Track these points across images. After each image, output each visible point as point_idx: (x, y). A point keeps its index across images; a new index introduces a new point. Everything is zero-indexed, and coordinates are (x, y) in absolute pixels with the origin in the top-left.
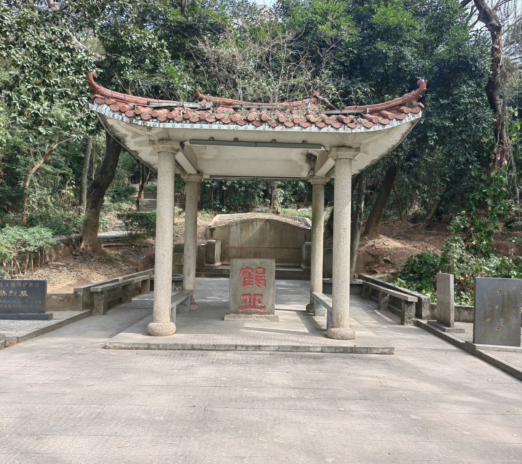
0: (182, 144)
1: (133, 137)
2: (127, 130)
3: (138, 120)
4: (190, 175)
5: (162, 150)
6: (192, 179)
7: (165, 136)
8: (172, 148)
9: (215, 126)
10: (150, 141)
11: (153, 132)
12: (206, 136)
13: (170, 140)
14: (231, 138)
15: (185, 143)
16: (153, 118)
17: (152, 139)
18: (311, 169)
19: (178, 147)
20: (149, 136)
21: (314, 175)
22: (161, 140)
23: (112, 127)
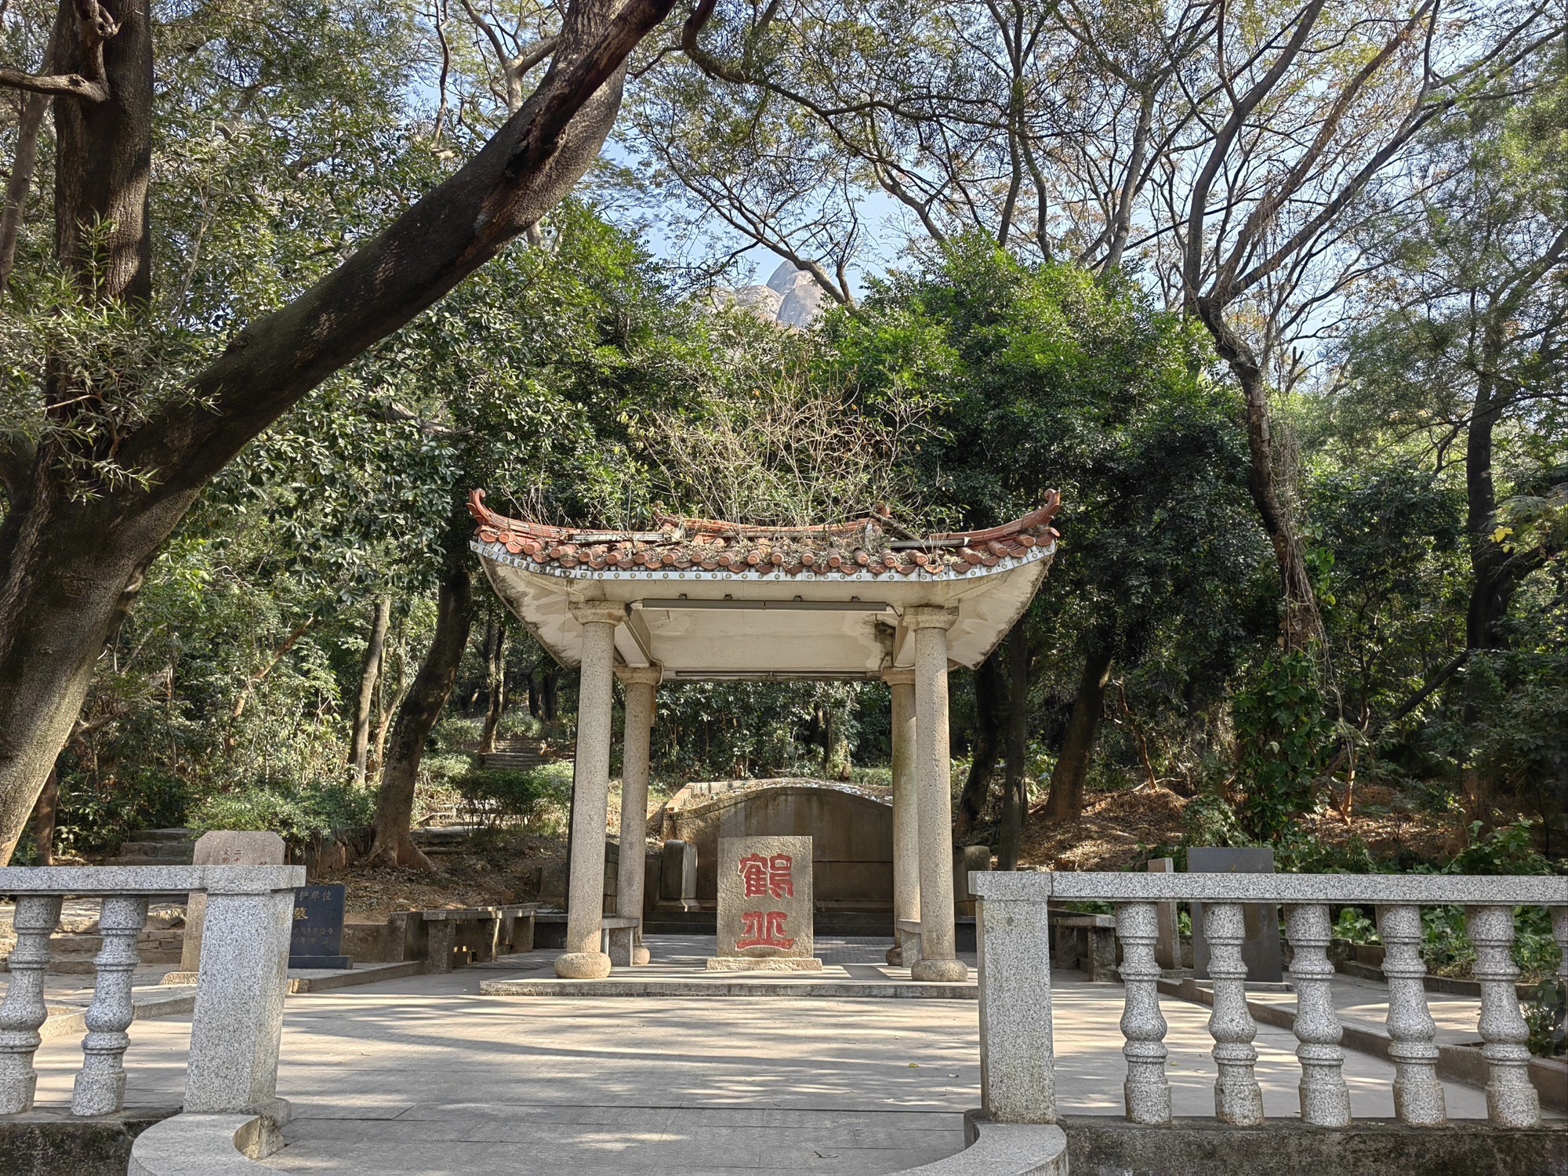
0: (628, 608)
1: (535, 598)
2: (529, 583)
3: (554, 568)
4: (635, 669)
5: (590, 619)
6: (640, 678)
7: (598, 593)
8: (610, 616)
9: (690, 575)
10: (570, 602)
11: (577, 587)
12: (673, 593)
13: (606, 600)
14: (718, 594)
15: (634, 606)
16: (581, 563)
17: (574, 599)
18: (887, 654)
19: (622, 612)
20: (568, 594)
21: (893, 666)
22: (591, 601)
23: (503, 580)
